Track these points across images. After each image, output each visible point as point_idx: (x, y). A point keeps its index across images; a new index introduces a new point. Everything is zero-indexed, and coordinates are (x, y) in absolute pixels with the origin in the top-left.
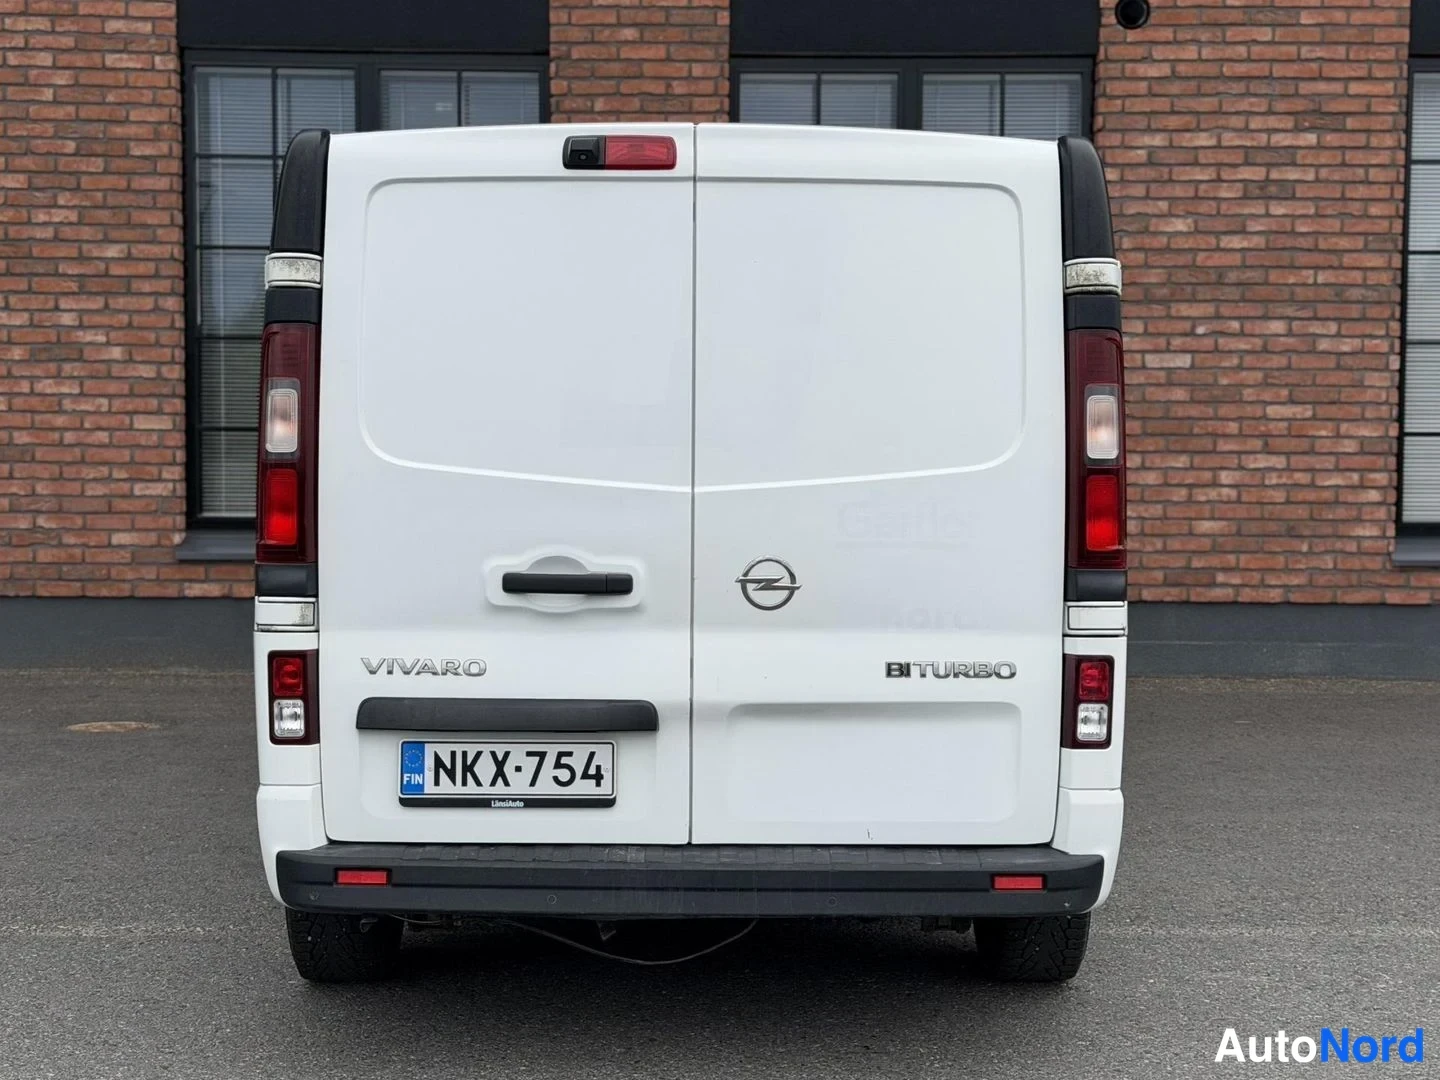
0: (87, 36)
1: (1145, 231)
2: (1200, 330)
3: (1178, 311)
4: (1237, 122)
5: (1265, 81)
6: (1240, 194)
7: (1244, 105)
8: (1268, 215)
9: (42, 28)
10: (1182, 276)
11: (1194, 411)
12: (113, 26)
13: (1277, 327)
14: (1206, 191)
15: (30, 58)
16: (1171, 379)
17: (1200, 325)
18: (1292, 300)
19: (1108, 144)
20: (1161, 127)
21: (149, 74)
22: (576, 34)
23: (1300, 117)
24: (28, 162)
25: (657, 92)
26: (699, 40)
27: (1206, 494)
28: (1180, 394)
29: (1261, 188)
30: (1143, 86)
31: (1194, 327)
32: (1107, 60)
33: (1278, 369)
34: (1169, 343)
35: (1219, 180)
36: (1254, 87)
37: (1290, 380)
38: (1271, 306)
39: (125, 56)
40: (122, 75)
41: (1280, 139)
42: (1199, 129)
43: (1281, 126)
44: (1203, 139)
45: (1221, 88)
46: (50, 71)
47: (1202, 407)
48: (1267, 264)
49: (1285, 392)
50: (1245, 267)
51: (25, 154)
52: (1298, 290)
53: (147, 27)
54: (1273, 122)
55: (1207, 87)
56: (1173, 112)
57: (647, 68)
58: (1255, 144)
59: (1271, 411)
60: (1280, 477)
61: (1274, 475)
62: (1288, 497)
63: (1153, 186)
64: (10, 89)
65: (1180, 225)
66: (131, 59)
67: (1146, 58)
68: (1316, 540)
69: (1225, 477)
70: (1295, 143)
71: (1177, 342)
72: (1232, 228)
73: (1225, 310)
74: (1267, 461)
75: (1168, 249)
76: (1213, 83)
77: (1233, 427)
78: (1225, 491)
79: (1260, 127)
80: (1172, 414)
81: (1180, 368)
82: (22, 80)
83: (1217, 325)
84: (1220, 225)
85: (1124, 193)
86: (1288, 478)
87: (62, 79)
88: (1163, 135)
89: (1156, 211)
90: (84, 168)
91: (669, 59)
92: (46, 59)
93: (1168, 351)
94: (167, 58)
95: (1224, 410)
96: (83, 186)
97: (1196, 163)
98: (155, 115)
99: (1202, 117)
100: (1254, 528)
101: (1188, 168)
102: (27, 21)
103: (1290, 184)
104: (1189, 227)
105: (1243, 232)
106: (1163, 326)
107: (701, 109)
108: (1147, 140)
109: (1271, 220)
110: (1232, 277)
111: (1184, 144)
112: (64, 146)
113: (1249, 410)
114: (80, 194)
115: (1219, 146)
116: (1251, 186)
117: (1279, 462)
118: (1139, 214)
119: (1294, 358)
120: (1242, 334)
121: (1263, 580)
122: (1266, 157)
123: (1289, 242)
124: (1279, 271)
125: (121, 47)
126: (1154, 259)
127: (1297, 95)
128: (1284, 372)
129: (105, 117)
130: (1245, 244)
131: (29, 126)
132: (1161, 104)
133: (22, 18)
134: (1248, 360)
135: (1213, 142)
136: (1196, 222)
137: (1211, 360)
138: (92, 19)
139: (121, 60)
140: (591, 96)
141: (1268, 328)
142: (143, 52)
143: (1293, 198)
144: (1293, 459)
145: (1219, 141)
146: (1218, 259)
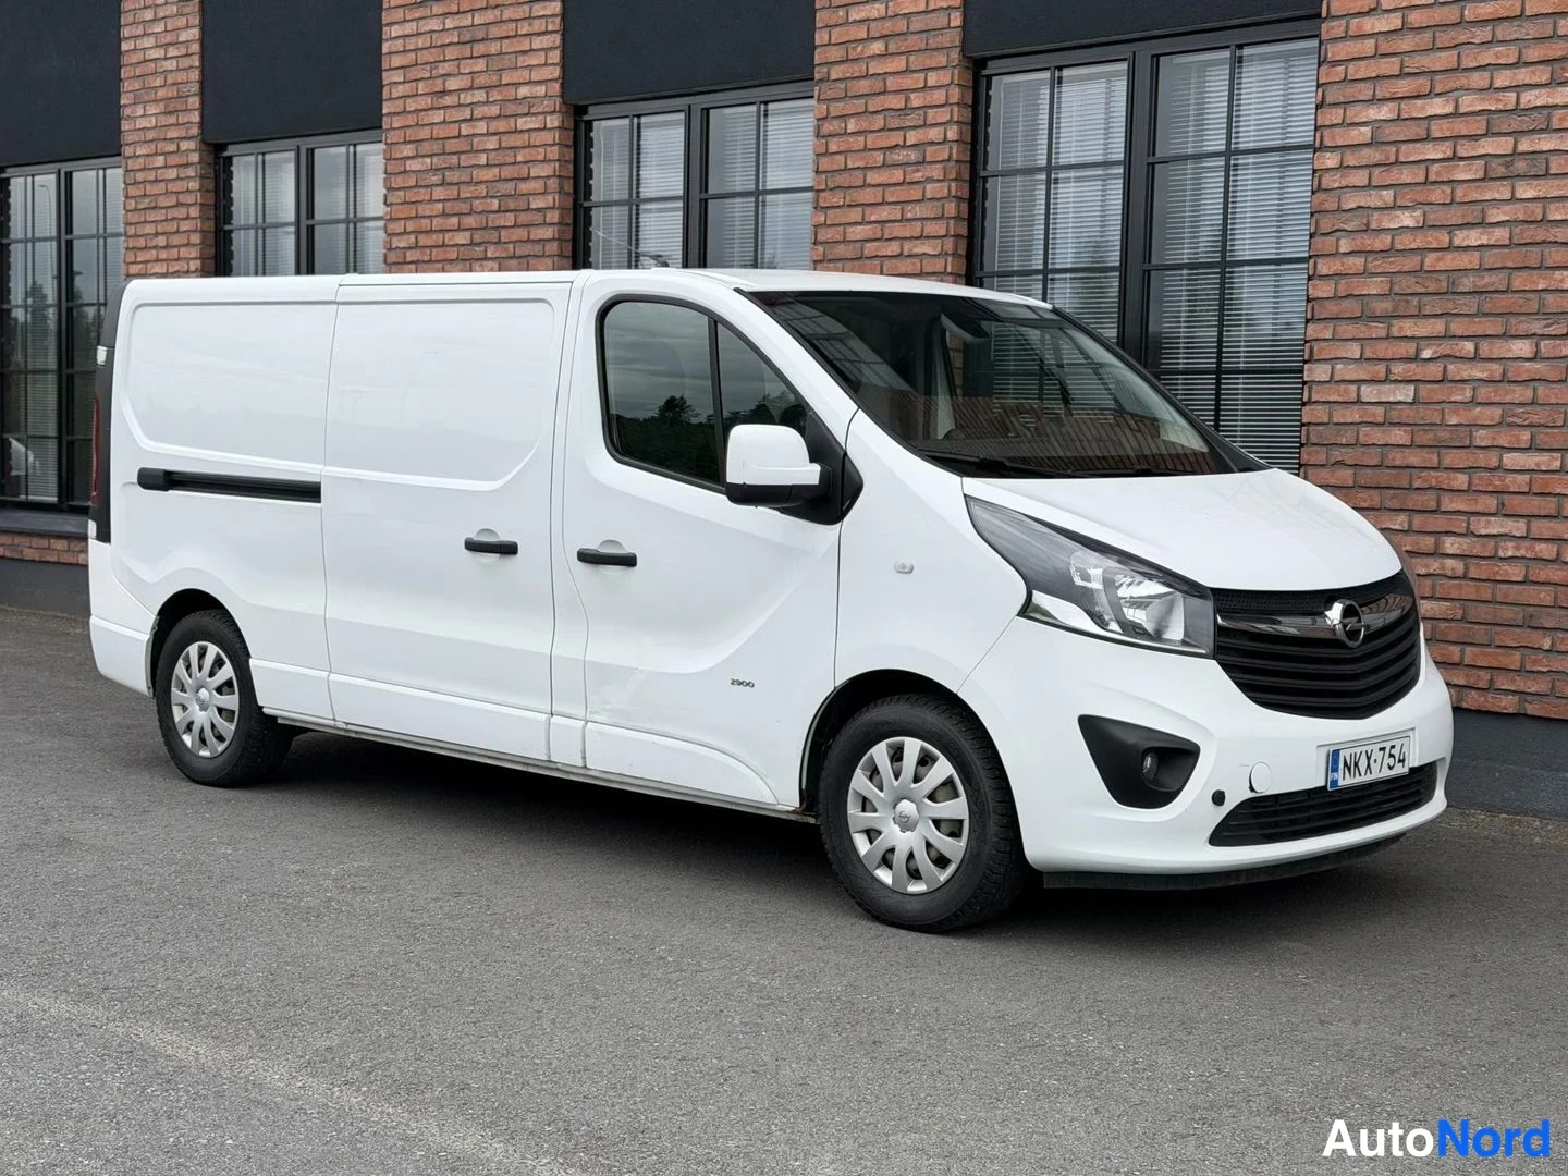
0: (507, 103)
1: (1366, 230)
2: (1426, 354)
3: (1401, 328)
4: (1479, 80)
5: (1516, 23)
6: (1480, 175)
7: (1488, 57)
8: (1513, 199)
9: (481, 99)
10: (1407, 284)
11: (1414, 458)
12: (523, 91)
13: (1522, 348)
14: (1438, 173)
15: (474, 127)
16: (1390, 417)
17: (1428, 346)
18: (1541, 313)
19: (1327, 123)
20: (1388, 96)
21: (543, 133)
22: (835, 54)
23: (1557, 66)
24: (470, 221)
25: (898, 106)
26: (934, 46)
27: (1427, 566)
28: (1399, 436)
29: (1507, 165)
30: (1368, 46)
31: (1418, 351)
32: (1329, 16)
33: (1521, 404)
34: (1388, 371)
35: (1455, 157)
36: (1503, 31)
37: (1535, 419)
38: (1513, 320)
39: (529, 119)
40: (526, 136)
41: (1532, 98)
42: (1431, 94)
43: (1535, 80)
44: (1438, 106)
45: (1462, 38)
46: (485, 138)
47: (1424, 453)
48: (1509, 265)
49: (1526, 436)
50: (1481, 269)
51: (470, 214)
52: (1550, 298)
53: (540, 90)
54: (1523, 76)
55: (1445, 38)
56: (1402, 75)
57: (892, 83)
58: (1501, 107)
59: (1510, 459)
60: (1517, 548)
61: (1510, 545)
62: (1526, 576)
63: (1377, 171)
64: (463, 157)
65: (1407, 219)
66: (531, 122)
67: (1375, 9)
68: (1560, 635)
69: (1451, 545)
70: (1551, 101)
71: (1398, 370)
72: (1470, 219)
73: (1457, 327)
74: (1502, 526)
75: (1390, 251)
76: (1452, 33)
77: (1461, 480)
78: (1450, 563)
79: (1507, 83)
80: (1388, 462)
81: (1400, 403)
82: (469, 148)
83: (1446, 348)
84: (1454, 216)
85: (1344, 183)
86: (1527, 549)
87: (492, 143)
88: (1391, 104)
89: (1379, 204)
90: (503, 224)
91: (908, 71)
92: (481, 127)
93: (1385, 381)
94: (554, 117)
95: (1450, 458)
96: (503, 240)
97: (1427, 139)
98: (547, 170)
99: (1438, 77)
100: (1482, 612)
101: (1418, 145)
102: (473, 95)
103: (1544, 156)
104: (1418, 222)
105: (1482, 224)
106: (1384, 350)
107: (934, 122)
108: (1373, 113)
109: (1518, 205)
110: (1467, 283)
111: (1415, 115)
112: (491, 205)
113: (1482, 459)
114: (500, 247)
115: (1455, 114)
116: (1495, 163)
117: (1517, 527)
118: (1359, 207)
119: (1542, 389)
120: (1476, 358)
121: (1491, 681)
122: (1515, 123)
123: (1540, 234)
124: (1524, 274)
125: (526, 111)
126: (1375, 264)
127: (1554, 36)
128: (1529, 409)
129: (516, 176)
130: (1484, 241)
131: (473, 188)
132: (1390, 66)
133: (470, 93)
134: (1484, 393)
135: (1449, 109)
136: (1425, 214)
137: (1439, 393)
138: (510, 87)
139: (526, 122)
140: (844, 117)
141: (1510, 350)
142: (539, 113)
143: (1547, 175)
144: (1536, 523)
145: (1457, 107)
146: (1450, 261)
